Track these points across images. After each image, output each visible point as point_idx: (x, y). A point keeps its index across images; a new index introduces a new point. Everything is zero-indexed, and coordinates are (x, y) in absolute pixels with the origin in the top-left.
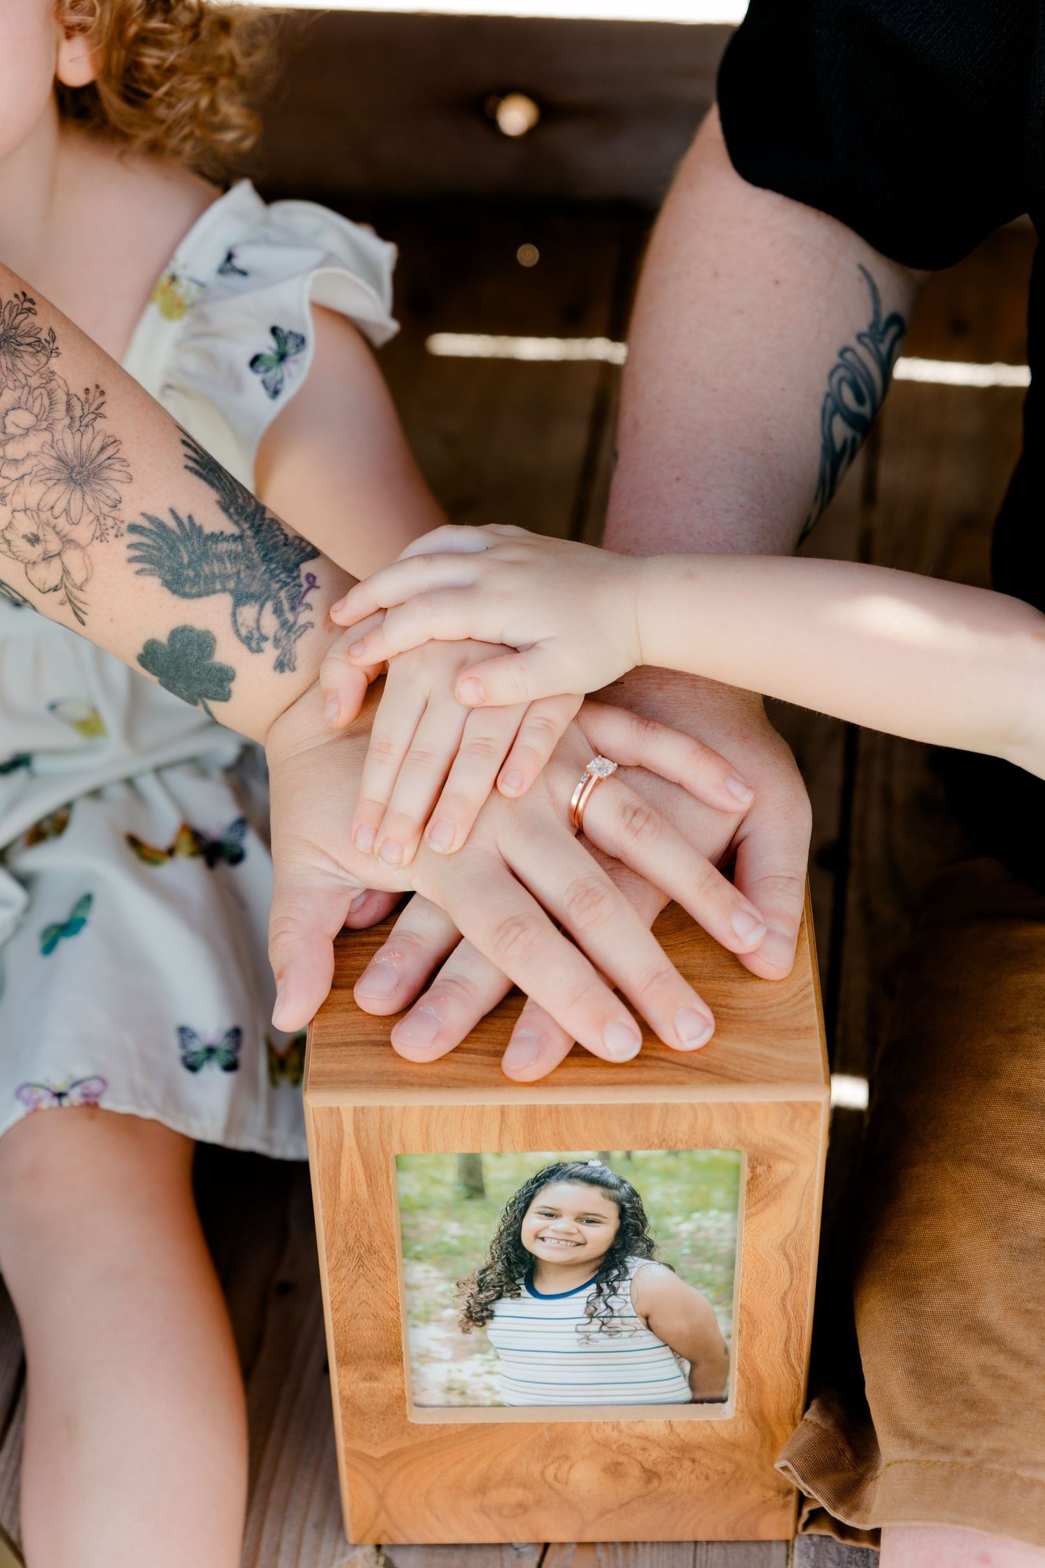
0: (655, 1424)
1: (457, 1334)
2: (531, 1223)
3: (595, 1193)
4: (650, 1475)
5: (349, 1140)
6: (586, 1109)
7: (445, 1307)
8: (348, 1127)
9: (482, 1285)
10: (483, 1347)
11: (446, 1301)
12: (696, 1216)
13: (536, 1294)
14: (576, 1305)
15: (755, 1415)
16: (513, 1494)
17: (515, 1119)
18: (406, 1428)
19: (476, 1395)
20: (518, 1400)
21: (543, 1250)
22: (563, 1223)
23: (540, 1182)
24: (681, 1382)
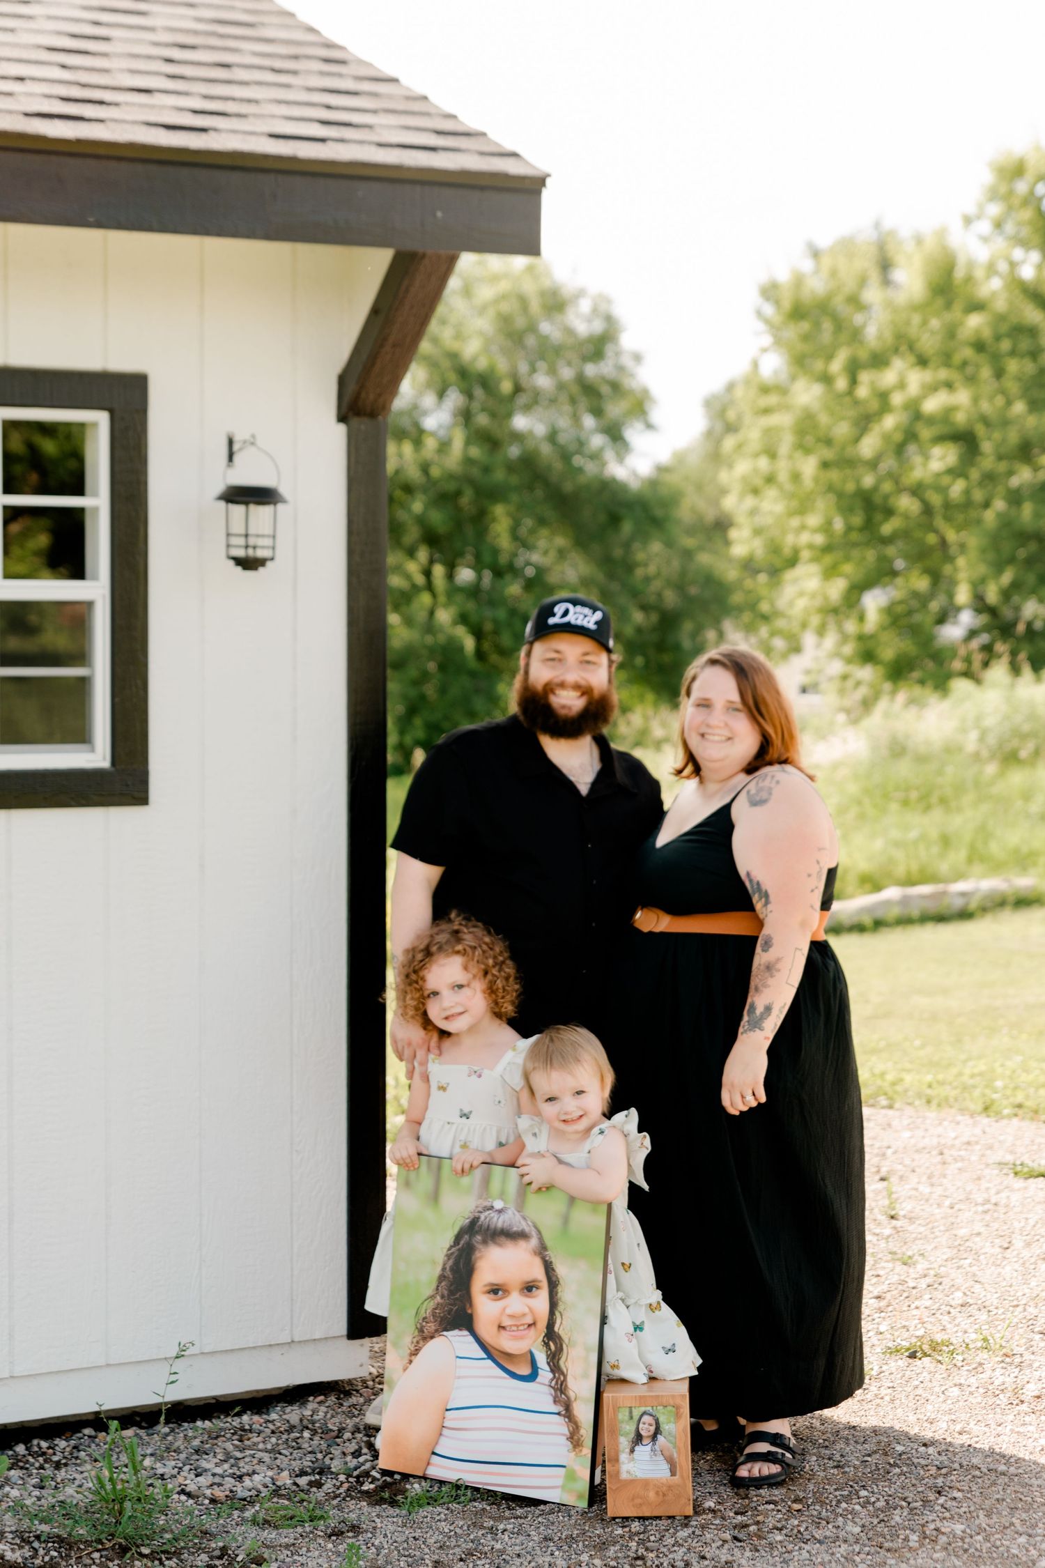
2: (641, 1425)
3: (651, 1418)
4: (664, 1495)
6: (649, 1396)
9: (633, 1443)
10: (633, 1459)
13: (642, 1445)
14: (649, 1448)
15: (682, 1476)
16: (638, 1501)
17: (637, 1399)
18: (619, 1481)
19: (632, 1472)
20: (640, 1475)
21: (643, 1433)
22: (646, 1426)
23: (642, 1415)
24: (669, 1470)
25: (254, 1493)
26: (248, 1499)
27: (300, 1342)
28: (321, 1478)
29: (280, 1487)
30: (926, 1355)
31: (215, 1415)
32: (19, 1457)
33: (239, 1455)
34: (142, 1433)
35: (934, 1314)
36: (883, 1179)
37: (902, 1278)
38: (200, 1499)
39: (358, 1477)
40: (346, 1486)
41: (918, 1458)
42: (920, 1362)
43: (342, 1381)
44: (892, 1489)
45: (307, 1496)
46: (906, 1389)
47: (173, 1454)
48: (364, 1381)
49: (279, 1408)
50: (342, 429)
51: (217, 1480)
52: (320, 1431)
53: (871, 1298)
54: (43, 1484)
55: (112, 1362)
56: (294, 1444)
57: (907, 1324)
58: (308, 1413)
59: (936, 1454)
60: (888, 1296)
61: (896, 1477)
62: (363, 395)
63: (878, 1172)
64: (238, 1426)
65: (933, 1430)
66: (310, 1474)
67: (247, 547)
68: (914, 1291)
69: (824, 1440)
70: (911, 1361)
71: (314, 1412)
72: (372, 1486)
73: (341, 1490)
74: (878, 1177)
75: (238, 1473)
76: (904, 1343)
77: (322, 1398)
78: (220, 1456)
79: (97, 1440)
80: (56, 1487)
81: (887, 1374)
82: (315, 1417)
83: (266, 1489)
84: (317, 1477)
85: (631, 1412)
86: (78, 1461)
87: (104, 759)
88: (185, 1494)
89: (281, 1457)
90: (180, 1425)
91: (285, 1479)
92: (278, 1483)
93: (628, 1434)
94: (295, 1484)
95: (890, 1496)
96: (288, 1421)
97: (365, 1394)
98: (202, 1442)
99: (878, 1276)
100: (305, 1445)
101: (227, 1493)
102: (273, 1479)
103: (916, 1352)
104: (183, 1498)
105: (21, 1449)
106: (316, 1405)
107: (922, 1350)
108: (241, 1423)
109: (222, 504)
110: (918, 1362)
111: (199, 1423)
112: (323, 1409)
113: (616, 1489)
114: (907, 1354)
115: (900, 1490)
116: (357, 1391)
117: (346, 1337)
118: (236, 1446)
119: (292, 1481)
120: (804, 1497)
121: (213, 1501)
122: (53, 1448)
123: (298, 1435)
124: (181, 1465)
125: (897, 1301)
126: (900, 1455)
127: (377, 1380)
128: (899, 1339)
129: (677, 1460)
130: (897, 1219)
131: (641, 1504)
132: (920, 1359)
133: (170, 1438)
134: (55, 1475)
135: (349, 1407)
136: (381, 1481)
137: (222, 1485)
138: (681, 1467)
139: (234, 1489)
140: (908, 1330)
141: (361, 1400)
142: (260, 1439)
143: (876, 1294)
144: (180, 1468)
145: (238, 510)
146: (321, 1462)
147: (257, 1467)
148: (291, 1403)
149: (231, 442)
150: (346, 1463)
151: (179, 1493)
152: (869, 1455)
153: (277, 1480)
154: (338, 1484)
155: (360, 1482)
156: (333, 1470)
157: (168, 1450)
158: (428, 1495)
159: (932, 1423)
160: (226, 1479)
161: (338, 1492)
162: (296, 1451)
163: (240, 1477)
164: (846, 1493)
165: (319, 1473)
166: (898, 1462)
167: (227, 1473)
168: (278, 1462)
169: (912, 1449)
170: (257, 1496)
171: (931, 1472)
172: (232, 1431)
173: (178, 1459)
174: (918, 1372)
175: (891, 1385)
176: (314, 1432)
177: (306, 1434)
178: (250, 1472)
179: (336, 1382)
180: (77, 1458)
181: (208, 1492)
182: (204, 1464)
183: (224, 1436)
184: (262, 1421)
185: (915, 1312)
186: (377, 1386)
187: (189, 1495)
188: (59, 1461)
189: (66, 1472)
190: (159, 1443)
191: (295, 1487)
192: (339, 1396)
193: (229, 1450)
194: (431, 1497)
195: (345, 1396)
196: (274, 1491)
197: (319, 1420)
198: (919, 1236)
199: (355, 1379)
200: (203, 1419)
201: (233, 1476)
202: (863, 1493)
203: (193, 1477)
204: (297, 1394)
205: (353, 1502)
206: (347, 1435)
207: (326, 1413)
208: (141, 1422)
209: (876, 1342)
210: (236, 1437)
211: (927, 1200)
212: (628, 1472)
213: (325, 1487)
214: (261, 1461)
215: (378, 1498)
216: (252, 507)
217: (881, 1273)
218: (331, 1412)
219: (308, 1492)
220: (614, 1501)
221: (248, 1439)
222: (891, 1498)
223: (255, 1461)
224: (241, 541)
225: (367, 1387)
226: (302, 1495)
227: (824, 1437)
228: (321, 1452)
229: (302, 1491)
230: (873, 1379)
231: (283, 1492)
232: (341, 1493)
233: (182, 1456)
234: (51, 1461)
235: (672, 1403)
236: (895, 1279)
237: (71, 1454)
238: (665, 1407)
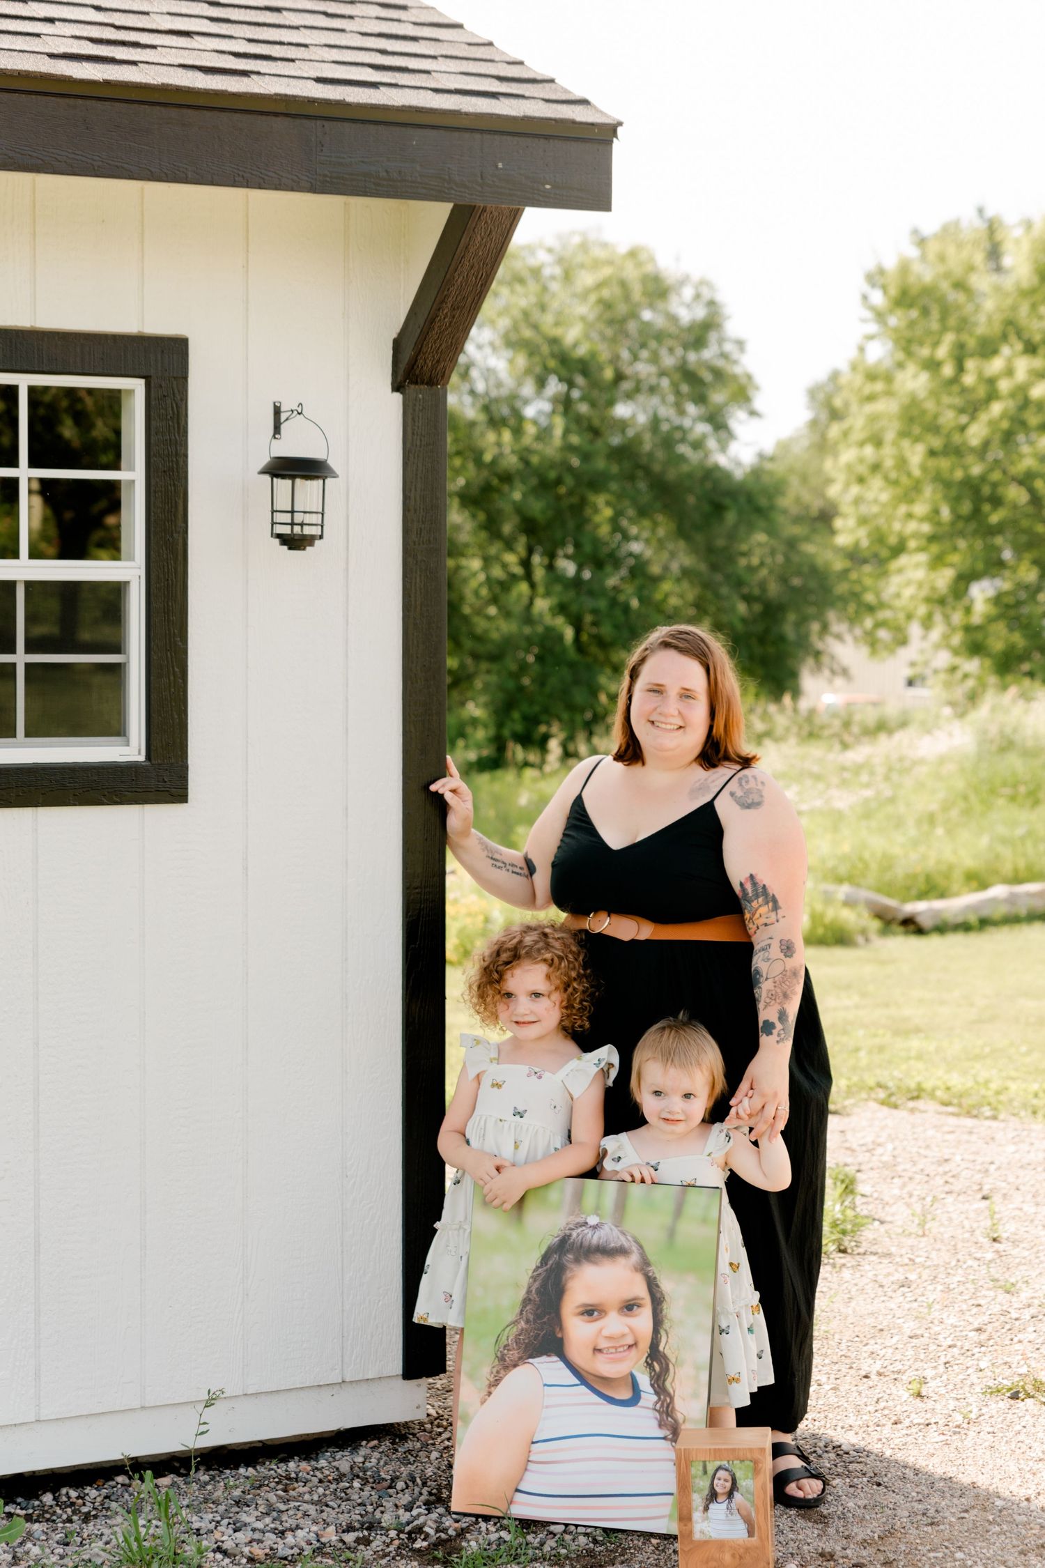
2: (716, 1481)
3: (727, 1473)
4: (741, 1557)
6: (724, 1449)
9: (707, 1500)
10: (707, 1518)
13: (717, 1502)
14: (724, 1506)
15: (760, 1538)
16: (713, 1564)
17: (712, 1451)
18: (692, 1541)
19: (706, 1532)
20: (715, 1535)
21: (718, 1489)
22: (722, 1482)
23: (717, 1470)
24: (746, 1531)
25: (296, 1551)
26: (290, 1558)
27: (351, 1382)
28: (369, 1534)
29: (324, 1544)
30: (1029, 1396)
31: (261, 1460)
32: (46, 1508)
33: (282, 1507)
34: (179, 1480)
35: (1038, 1349)
36: (984, 1198)
37: (1004, 1308)
38: (237, 1558)
39: (410, 1533)
40: (397, 1542)
41: (1020, 1515)
42: (1023, 1403)
43: (398, 1424)
44: (991, 1551)
45: (353, 1555)
46: (1007, 1434)
47: (211, 1505)
48: (421, 1424)
49: (329, 1454)
50: (398, 397)
51: (257, 1536)
52: (371, 1480)
53: (970, 1331)
54: (68, 1540)
55: (147, 1405)
56: (343, 1495)
57: (1009, 1360)
58: (359, 1459)
59: (1039, 1511)
60: (989, 1328)
61: (995, 1537)
62: (420, 362)
63: (981, 1189)
64: (284, 1475)
65: (1036, 1482)
66: (358, 1530)
67: (292, 524)
68: (1017, 1323)
69: (918, 1493)
70: (1012, 1402)
71: (366, 1458)
72: (425, 1544)
73: (391, 1548)
74: (980, 1196)
75: (280, 1528)
76: (1005, 1382)
77: (375, 1442)
78: (262, 1509)
79: (131, 1489)
80: (81, 1543)
81: (986, 1417)
82: (368, 1464)
83: (310, 1547)
84: (366, 1533)
86: (109, 1513)
87: (139, 754)
88: (220, 1552)
89: (329, 1509)
90: (222, 1472)
91: (331, 1535)
92: (323, 1540)
93: (702, 1490)
94: (342, 1541)
95: (989, 1559)
96: (337, 1469)
97: (422, 1439)
98: (243, 1492)
99: (979, 1305)
100: (355, 1497)
101: (267, 1551)
102: (317, 1535)
103: (1018, 1392)
104: (219, 1556)
105: (48, 1498)
106: (368, 1451)
107: (1025, 1390)
108: (287, 1471)
109: (267, 478)
110: (1019, 1404)
111: (242, 1470)
112: (376, 1455)
113: (689, 1551)
114: (1008, 1394)
115: (1000, 1552)
116: (414, 1435)
117: (401, 1377)
118: (279, 1497)
119: (338, 1538)
120: (894, 1560)
121: (251, 1560)
122: (83, 1498)
123: (348, 1485)
124: (219, 1518)
125: (999, 1334)
126: (1000, 1511)
127: (436, 1423)
128: (1001, 1377)
129: (755, 1519)
130: (1000, 1242)
132: (1023, 1400)
133: (209, 1487)
134: (82, 1529)
135: (405, 1453)
136: (435, 1538)
137: (262, 1542)
138: (759, 1528)
139: (275, 1546)
140: (1010, 1367)
141: (418, 1445)
142: (306, 1489)
143: (976, 1325)
144: (218, 1522)
145: (283, 485)
146: (370, 1516)
147: (301, 1522)
148: (342, 1447)
149: (277, 411)
150: (398, 1517)
151: (214, 1551)
152: (966, 1511)
153: (322, 1536)
154: (388, 1541)
155: (412, 1538)
156: (383, 1524)
157: (206, 1501)
158: (485, 1554)
159: (1034, 1474)
160: (267, 1534)
161: (387, 1550)
162: (344, 1503)
163: (282, 1533)
164: (940, 1555)
165: (369, 1529)
166: (998, 1519)
167: (268, 1528)
168: (324, 1515)
169: (1013, 1504)
170: (299, 1554)
171: (1034, 1531)
172: (277, 1480)
173: (216, 1512)
174: (1020, 1415)
175: (991, 1430)
176: (365, 1482)
177: (356, 1484)
178: (294, 1526)
179: (392, 1425)
180: (108, 1509)
181: (246, 1550)
182: (244, 1518)
183: (267, 1485)
184: (310, 1468)
185: (1018, 1347)
186: (435, 1429)
187: (225, 1553)
188: (89, 1512)
189: (94, 1525)
190: (197, 1492)
191: (340, 1545)
192: (394, 1440)
193: (271, 1501)
194: (488, 1557)
195: (400, 1440)
196: (318, 1548)
197: (371, 1468)
198: (1023, 1261)
199: (412, 1422)
200: (247, 1466)
201: (274, 1531)
202: (959, 1555)
203: (232, 1532)
204: (348, 1439)
205: (404, 1561)
206: (400, 1485)
207: (379, 1460)
208: (180, 1468)
209: (976, 1381)
210: (280, 1487)
211: (1032, 1221)
212: (702, 1532)
213: (374, 1545)
214: (306, 1515)
215: (430, 1557)
216: (298, 481)
217: (982, 1302)
218: (384, 1458)
219: (354, 1550)
220: (687, 1563)
221: (294, 1489)
222: (989, 1562)
223: (300, 1514)
224: (287, 518)
225: (424, 1431)
226: (349, 1554)
227: (918, 1490)
228: (372, 1505)
229: (349, 1548)
230: (972, 1423)
231: (328, 1550)
232: (390, 1552)
233: (222, 1508)
234: (80, 1512)
235: (749, 1456)
236: (996, 1309)
237: (102, 1505)
238: (742, 1461)
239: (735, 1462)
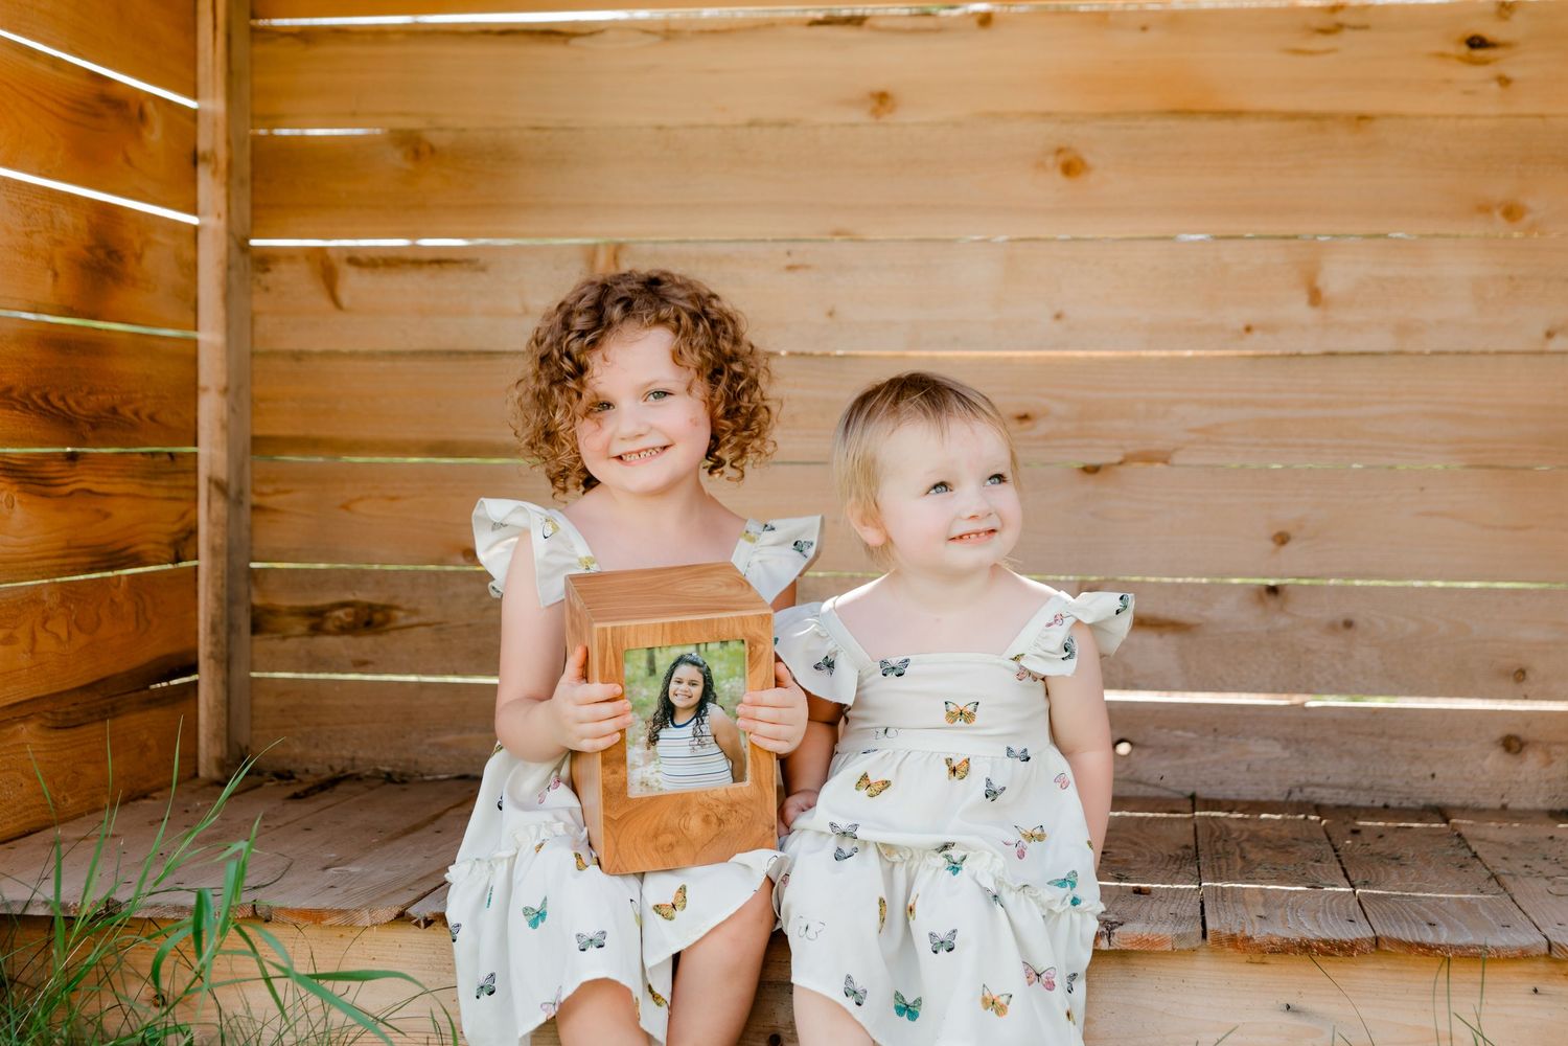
0: (721, 794)
1: (645, 751)
2: (673, 686)
3: (695, 669)
4: (720, 821)
5: (610, 644)
6: (692, 621)
7: (641, 736)
8: (609, 637)
9: (655, 721)
10: (655, 757)
11: (641, 733)
12: (731, 680)
13: (675, 726)
14: (688, 731)
15: (758, 782)
16: (668, 838)
17: (667, 629)
18: (627, 801)
19: (652, 782)
20: (668, 787)
21: (677, 701)
22: (684, 686)
23: (675, 665)
24: (729, 773)
85: (651, 662)
93: (645, 705)
113: (623, 818)
129: (749, 752)
131: (671, 845)
220: (617, 844)
235: (739, 631)
238: (724, 643)
239: (710, 647)
